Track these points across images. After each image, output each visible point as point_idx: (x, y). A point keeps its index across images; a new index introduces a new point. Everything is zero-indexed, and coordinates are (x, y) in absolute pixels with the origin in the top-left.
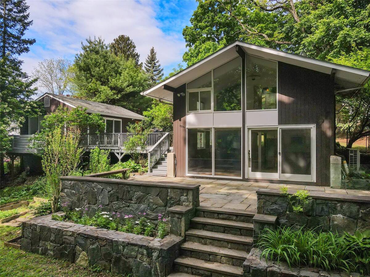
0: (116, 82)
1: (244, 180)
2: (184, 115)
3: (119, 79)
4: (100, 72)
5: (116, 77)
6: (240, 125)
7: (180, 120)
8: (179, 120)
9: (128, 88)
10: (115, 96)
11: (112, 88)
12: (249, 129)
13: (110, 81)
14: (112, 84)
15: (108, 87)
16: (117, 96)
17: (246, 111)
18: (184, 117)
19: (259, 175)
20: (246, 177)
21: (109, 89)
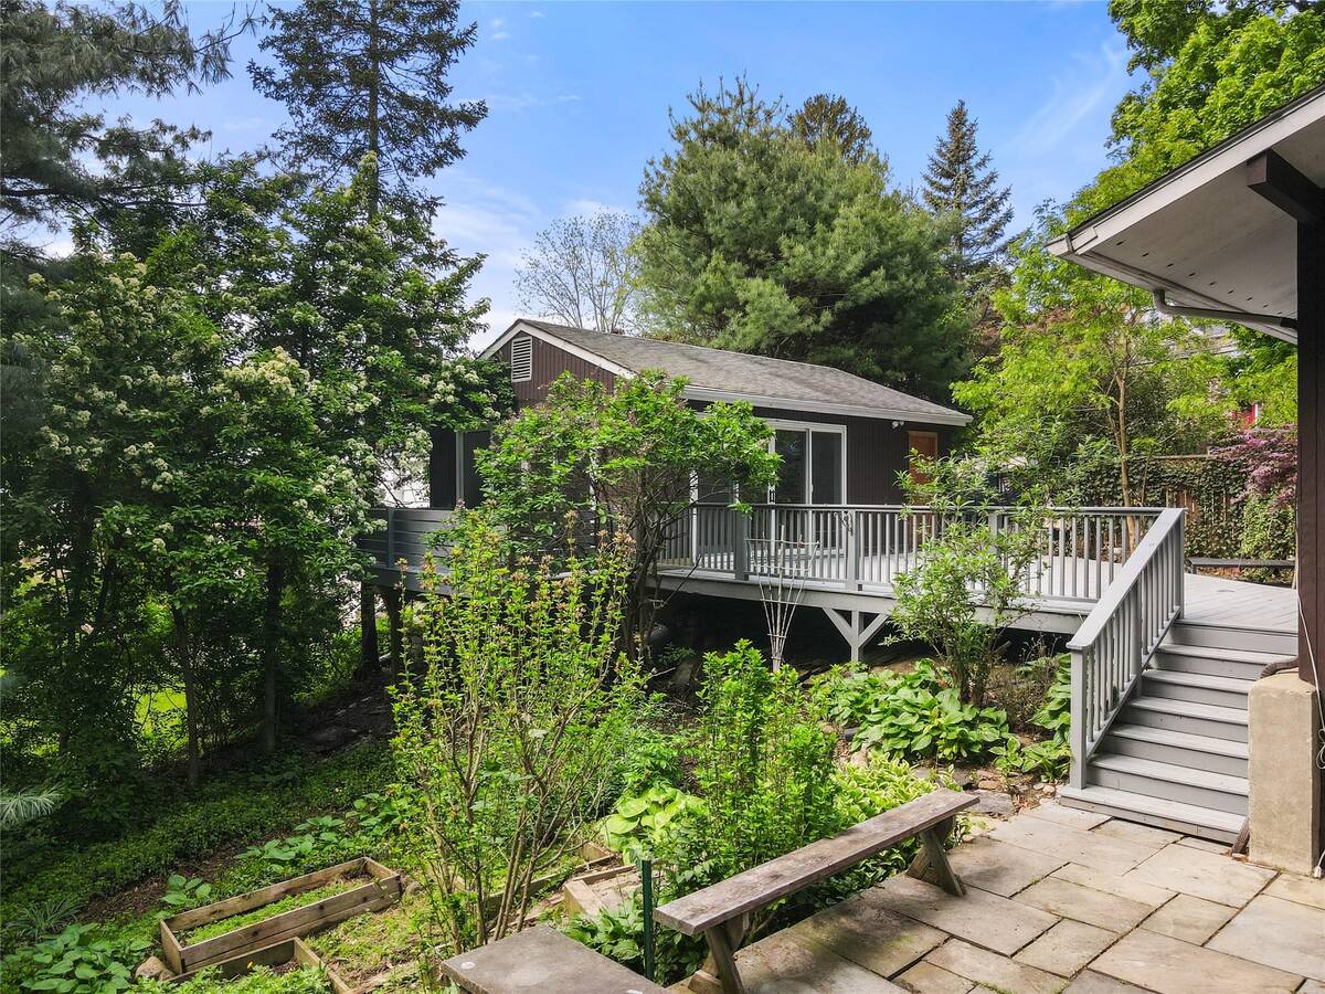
0: (809, 256)
3: (825, 243)
4: (743, 221)
5: (809, 238)
9: (866, 281)
10: (810, 320)
11: (794, 289)
13: (786, 255)
14: (792, 271)
15: (777, 282)
16: (817, 322)
21: (780, 289)
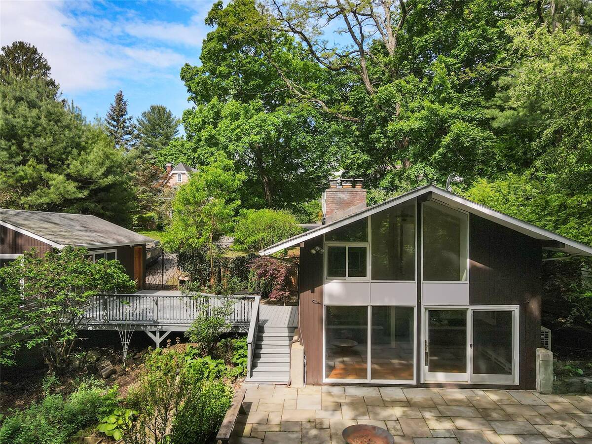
1: (419, 385)
2: (321, 283)
3: (88, 162)
5: (78, 157)
6: (413, 303)
7: (313, 292)
8: (310, 291)
9: (105, 179)
12: (426, 309)
14: (72, 170)
17: (422, 281)
18: (321, 287)
19: (441, 377)
20: (422, 382)
